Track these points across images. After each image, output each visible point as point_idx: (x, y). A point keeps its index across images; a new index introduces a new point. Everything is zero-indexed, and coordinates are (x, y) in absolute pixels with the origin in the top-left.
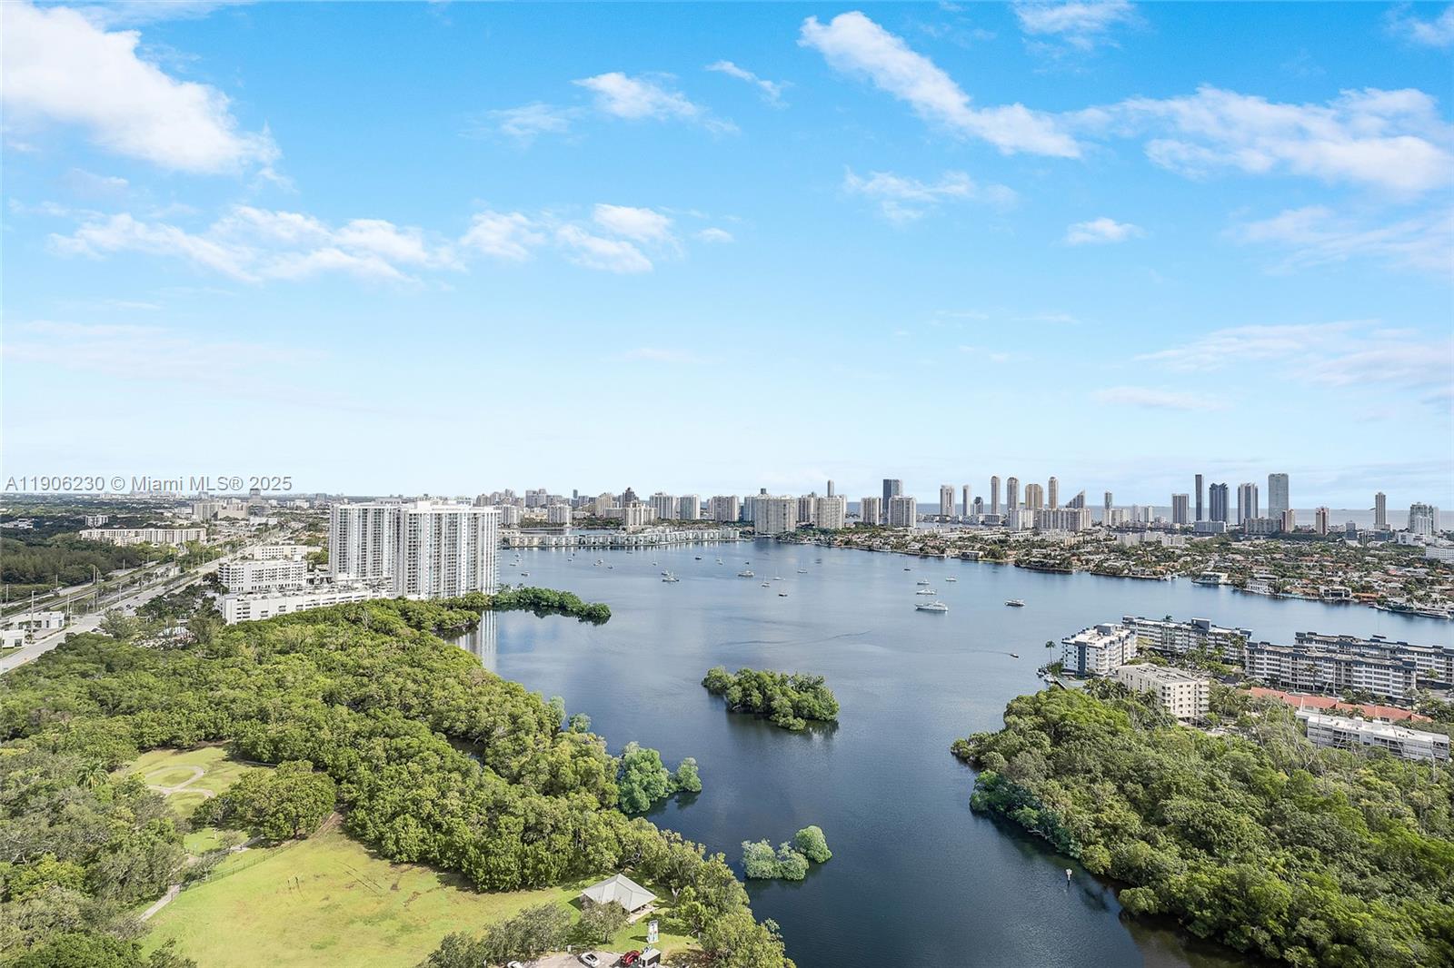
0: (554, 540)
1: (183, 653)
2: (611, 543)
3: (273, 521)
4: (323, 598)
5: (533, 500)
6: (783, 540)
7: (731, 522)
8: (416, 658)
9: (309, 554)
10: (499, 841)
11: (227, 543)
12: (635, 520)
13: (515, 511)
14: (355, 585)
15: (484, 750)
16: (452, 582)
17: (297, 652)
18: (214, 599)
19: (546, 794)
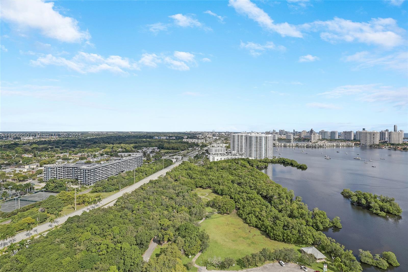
0: (288, 144)
1: (202, 167)
2: (306, 146)
3: (218, 138)
4: (230, 157)
5: (281, 132)
6: (372, 147)
7: (350, 140)
8: (252, 174)
9: (226, 146)
10: (277, 227)
11: (209, 143)
12: (314, 139)
13: (276, 136)
14: (237, 154)
15: (271, 201)
16: (261, 155)
17: (225, 169)
18: (207, 155)
19: (289, 217)
